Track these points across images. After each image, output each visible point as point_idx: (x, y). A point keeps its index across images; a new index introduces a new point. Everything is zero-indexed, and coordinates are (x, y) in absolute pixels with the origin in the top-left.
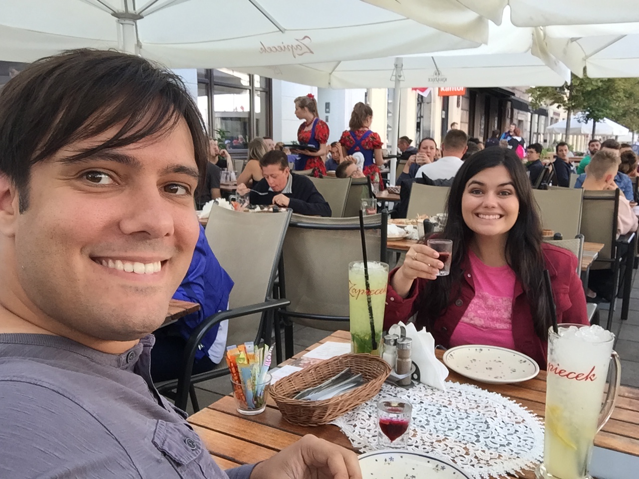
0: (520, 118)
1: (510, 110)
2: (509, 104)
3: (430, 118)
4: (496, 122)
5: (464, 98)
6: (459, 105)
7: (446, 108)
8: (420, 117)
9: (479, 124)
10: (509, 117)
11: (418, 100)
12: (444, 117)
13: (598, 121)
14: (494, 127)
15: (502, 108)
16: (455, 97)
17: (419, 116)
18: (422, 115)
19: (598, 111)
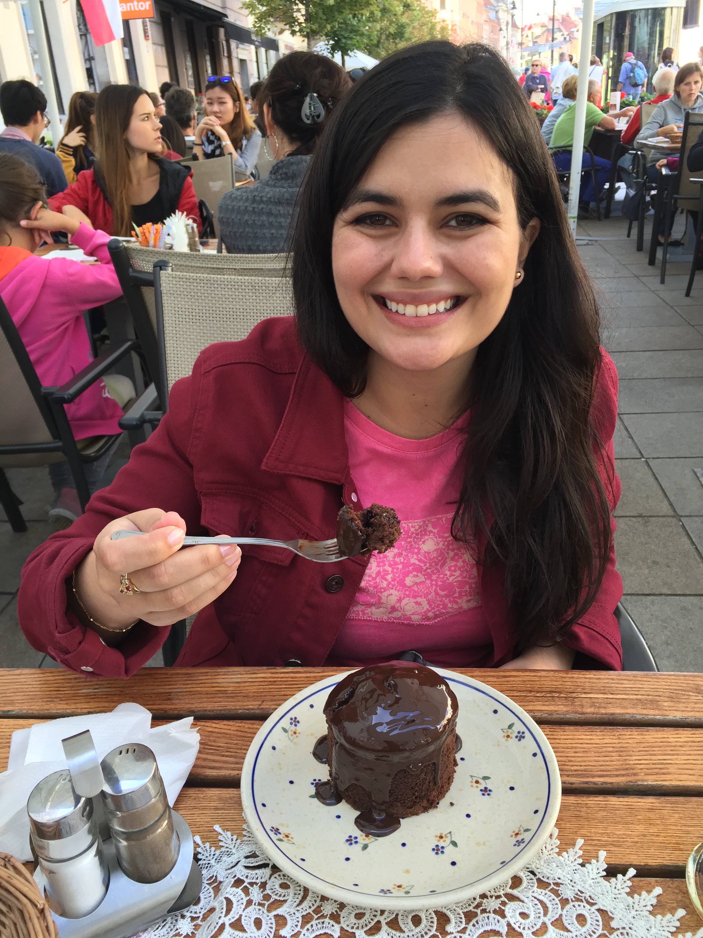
0: (241, 57)
1: (224, 42)
2: (222, 31)
3: (105, 59)
4: (208, 64)
5: (153, 24)
6: (148, 36)
7: (128, 43)
8: (89, 59)
9: (184, 67)
10: (226, 54)
11: (80, 29)
12: (128, 57)
13: (348, 55)
14: (207, 71)
15: (213, 40)
16: (139, 22)
17: (87, 57)
18: (91, 55)
19: (345, 38)
